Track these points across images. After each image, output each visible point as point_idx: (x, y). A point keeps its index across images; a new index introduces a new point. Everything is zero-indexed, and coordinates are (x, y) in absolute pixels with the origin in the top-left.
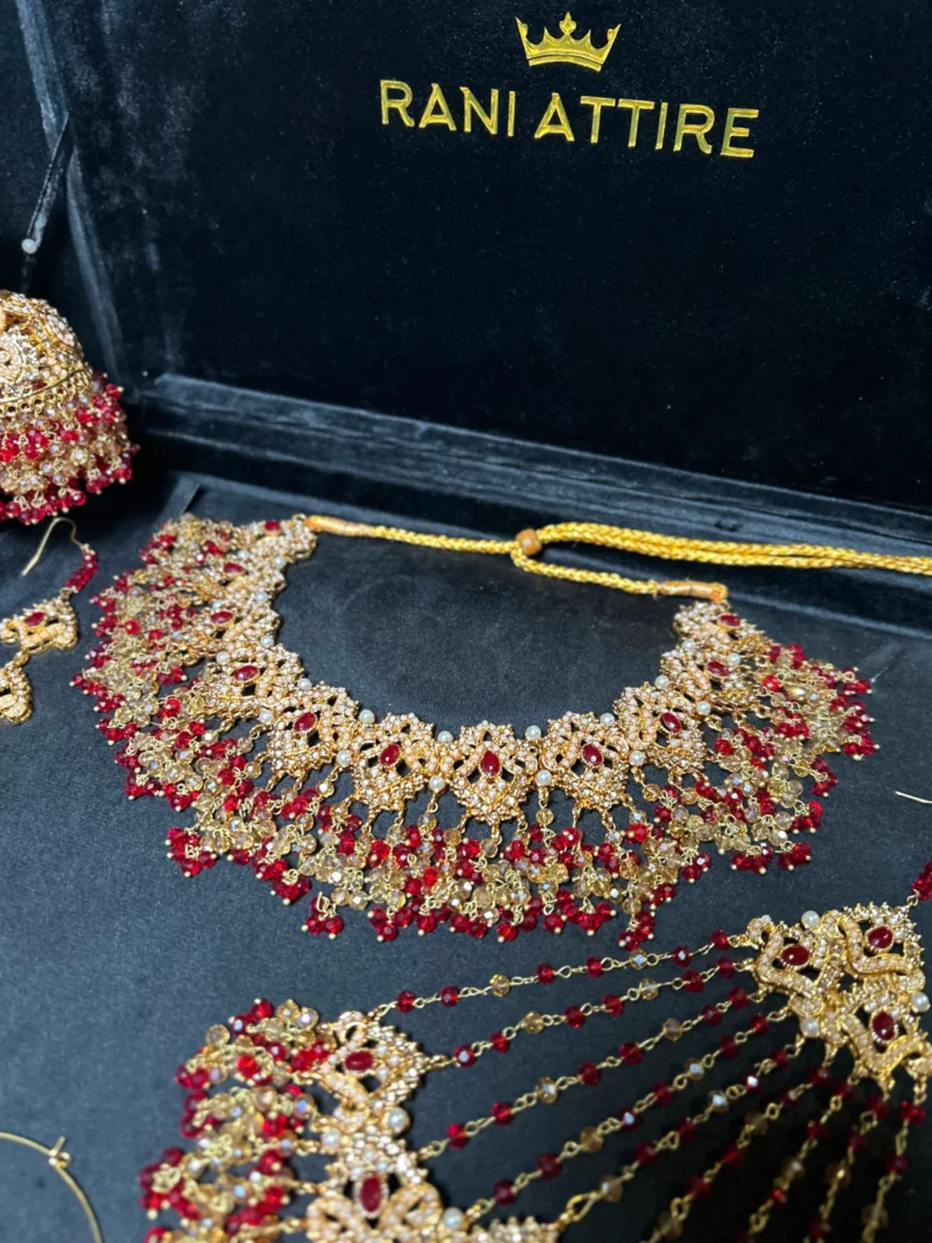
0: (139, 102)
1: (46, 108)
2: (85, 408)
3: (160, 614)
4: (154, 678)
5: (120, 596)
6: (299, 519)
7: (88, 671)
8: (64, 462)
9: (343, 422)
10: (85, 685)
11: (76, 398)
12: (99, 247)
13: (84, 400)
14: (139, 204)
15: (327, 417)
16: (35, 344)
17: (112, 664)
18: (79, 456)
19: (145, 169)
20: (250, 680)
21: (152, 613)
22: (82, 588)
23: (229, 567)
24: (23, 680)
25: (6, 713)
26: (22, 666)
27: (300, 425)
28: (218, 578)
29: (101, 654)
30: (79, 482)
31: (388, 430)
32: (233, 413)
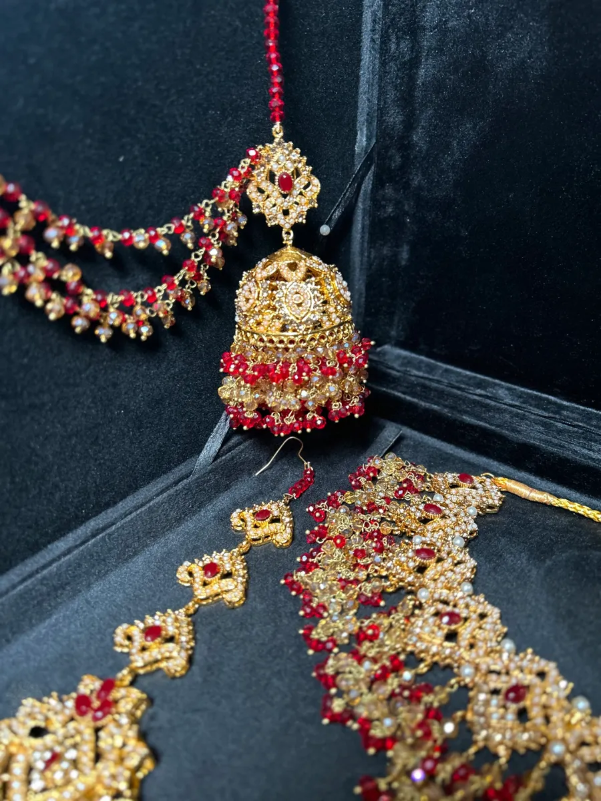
0: (430, 137)
1: (362, 135)
2: (345, 353)
3: (365, 536)
4: (355, 597)
5: (330, 511)
6: (487, 477)
7: (299, 574)
8: (318, 392)
9: (533, 402)
10: (295, 586)
11: (341, 342)
12: (368, 243)
13: (346, 345)
14: (406, 214)
15: (520, 396)
16: (322, 293)
17: (319, 573)
18: (332, 389)
19: (420, 188)
20: (453, 627)
21: (358, 533)
22: (300, 496)
23: (428, 507)
24: (244, 568)
25: (224, 596)
26: (244, 554)
27: (494, 398)
28: (419, 514)
29: (310, 560)
30: (324, 410)
31: (575, 415)
32: (438, 382)
